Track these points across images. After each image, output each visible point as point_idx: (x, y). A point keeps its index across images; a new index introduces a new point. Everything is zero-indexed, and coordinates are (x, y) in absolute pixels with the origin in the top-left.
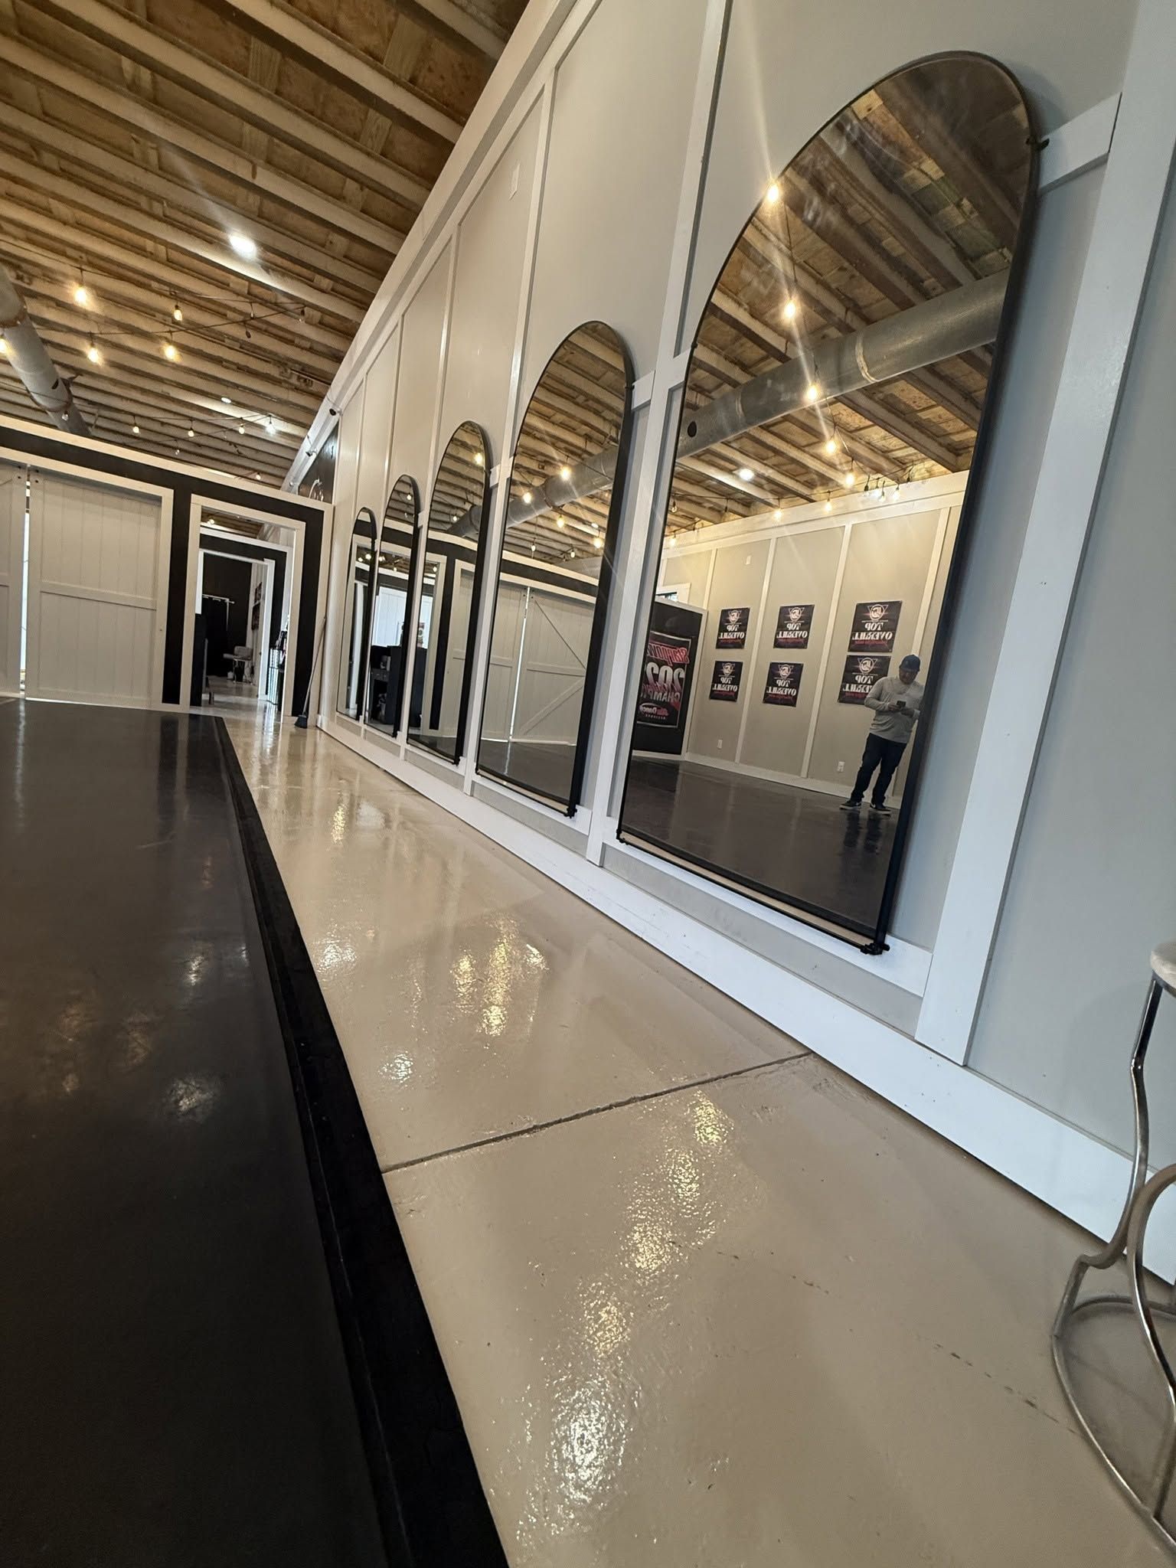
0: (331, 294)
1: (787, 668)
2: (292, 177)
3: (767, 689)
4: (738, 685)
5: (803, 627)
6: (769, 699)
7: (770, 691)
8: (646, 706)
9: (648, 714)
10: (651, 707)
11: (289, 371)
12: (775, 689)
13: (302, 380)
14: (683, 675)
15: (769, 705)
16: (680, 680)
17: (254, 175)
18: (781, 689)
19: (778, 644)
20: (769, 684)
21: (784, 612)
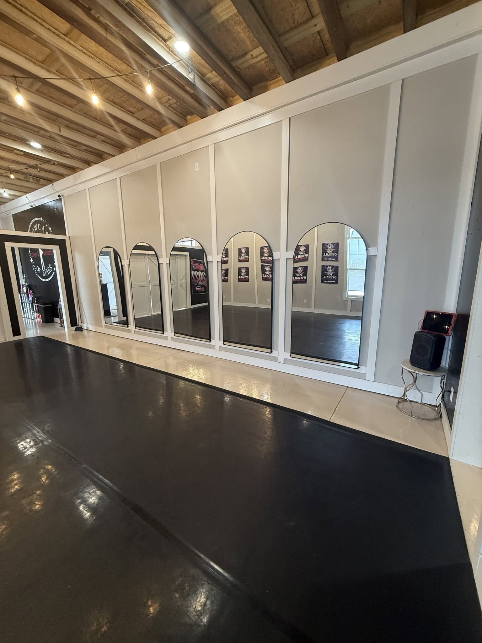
0: (71, 158)
1: (244, 269)
2: (74, 130)
3: (239, 277)
4: (228, 276)
5: (247, 255)
6: (240, 280)
7: (240, 278)
8: (198, 288)
9: (199, 290)
10: (199, 288)
11: (28, 176)
12: (241, 276)
13: (35, 180)
14: (205, 274)
15: (240, 282)
16: (205, 276)
17: (60, 131)
18: (243, 276)
19: (240, 261)
20: (239, 275)
21: (240, 250)
